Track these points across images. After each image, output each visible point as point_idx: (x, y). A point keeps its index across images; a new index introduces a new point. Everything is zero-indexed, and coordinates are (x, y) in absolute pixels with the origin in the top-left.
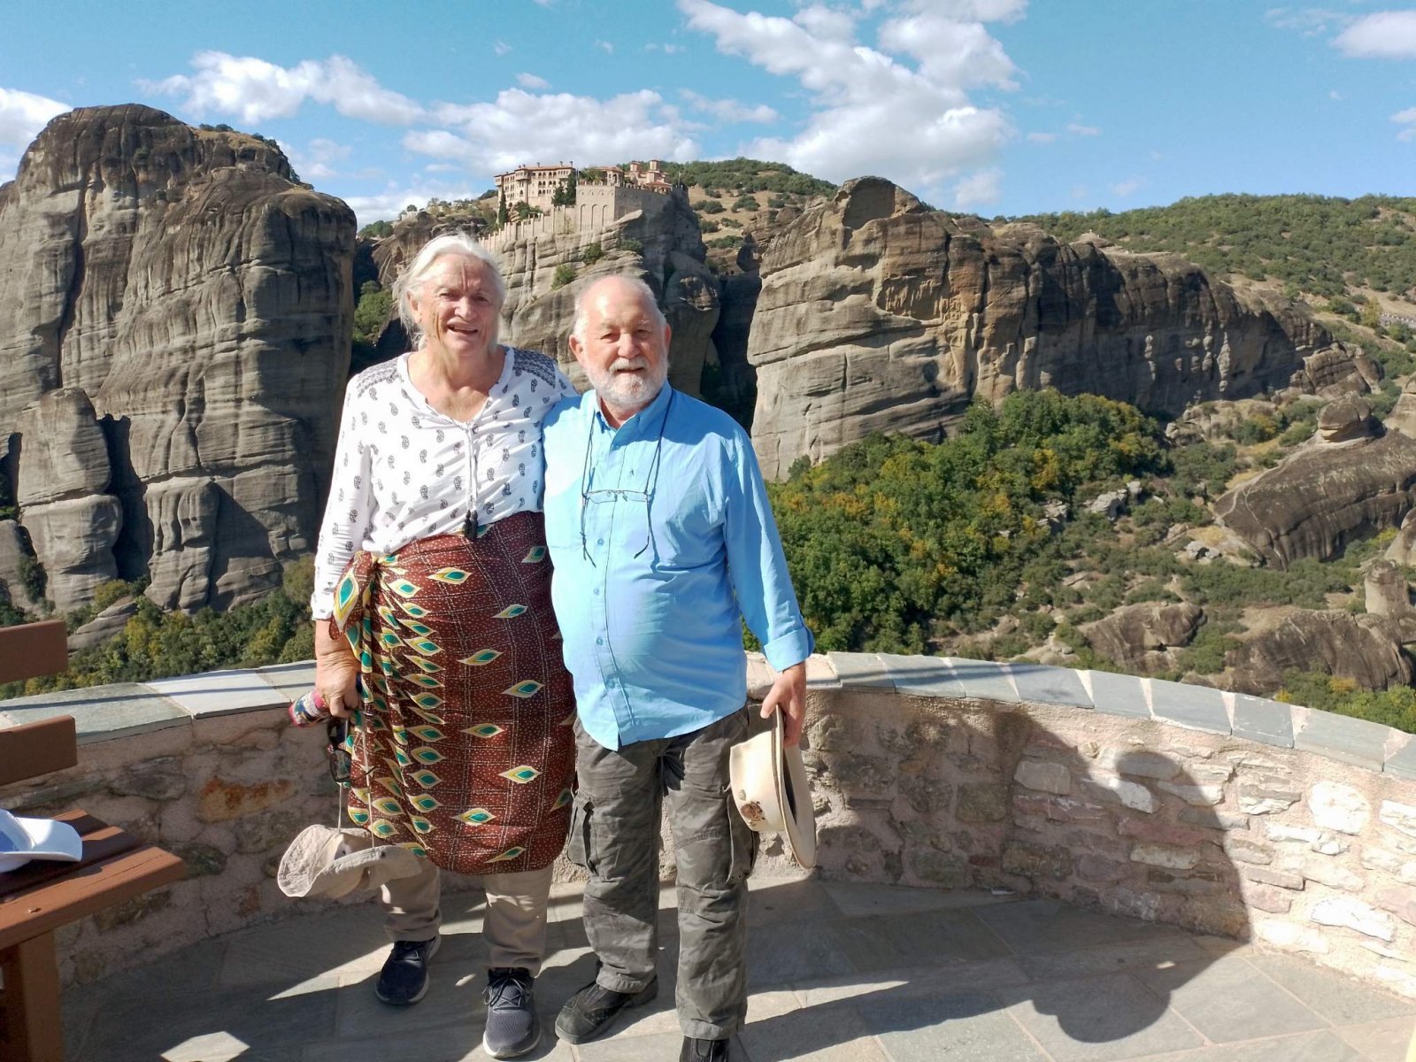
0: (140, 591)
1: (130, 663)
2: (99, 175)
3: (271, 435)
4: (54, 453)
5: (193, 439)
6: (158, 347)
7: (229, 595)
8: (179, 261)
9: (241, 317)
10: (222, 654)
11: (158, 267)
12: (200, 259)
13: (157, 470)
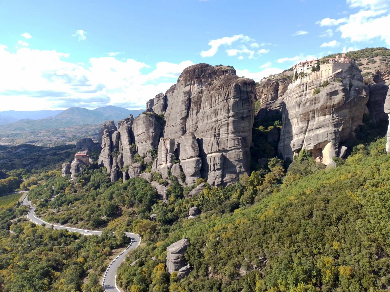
0: (206, 181)
1: (205, 199)
2: (194, 81)
3: (236, 142)
4: (187, 148)
5: (218, 144)
6: (209, 121)
7: (227, 183)
8: (213, 100)
9: (229, 112)
10: (226, 198)
11: (209, 102)
12: (218, 99)
13: (210, 151)
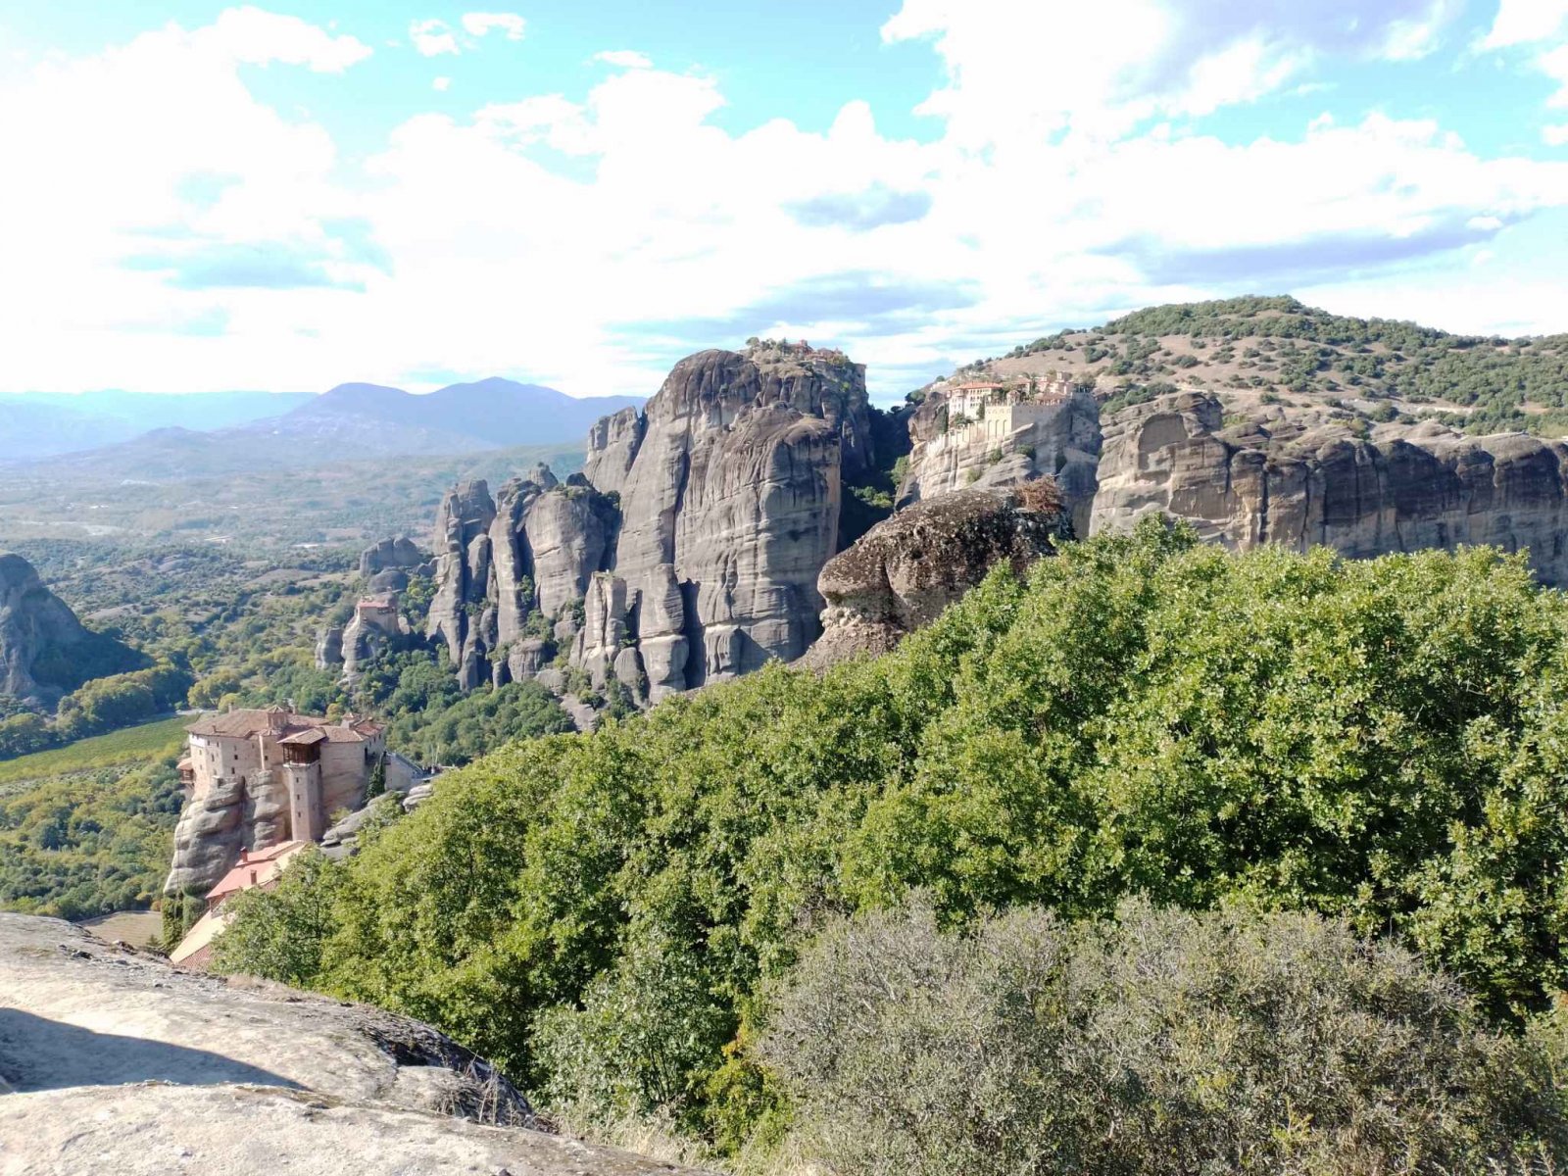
2: (699, 406)
3: (774, 597)
4: (656, 607)
5: (730, 600)
6: (715, 536)
9: (758, 518)
11: (719, 481)
12: (738, 478)
13: (709, 620)
